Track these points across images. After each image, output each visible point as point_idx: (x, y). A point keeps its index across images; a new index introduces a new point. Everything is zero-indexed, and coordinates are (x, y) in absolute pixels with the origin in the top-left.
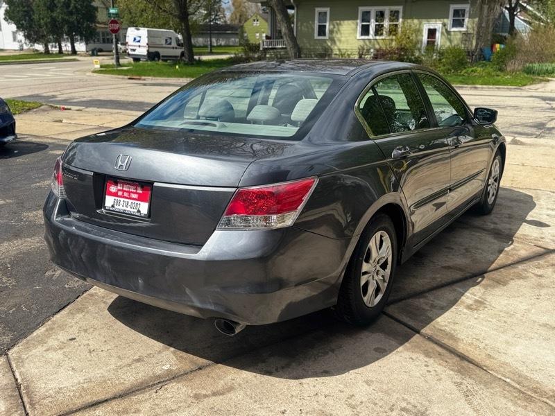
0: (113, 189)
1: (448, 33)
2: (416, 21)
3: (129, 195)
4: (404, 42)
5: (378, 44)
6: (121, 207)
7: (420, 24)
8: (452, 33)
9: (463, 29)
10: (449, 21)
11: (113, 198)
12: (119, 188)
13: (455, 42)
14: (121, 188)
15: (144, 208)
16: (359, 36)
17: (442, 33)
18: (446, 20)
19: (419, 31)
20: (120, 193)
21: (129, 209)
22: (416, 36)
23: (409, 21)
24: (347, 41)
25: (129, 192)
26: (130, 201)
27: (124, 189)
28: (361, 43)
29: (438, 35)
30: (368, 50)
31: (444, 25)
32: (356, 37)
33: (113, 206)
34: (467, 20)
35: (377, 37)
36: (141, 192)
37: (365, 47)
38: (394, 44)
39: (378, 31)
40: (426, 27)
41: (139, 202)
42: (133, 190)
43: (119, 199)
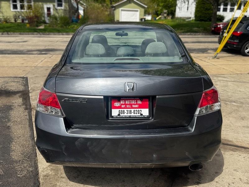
0: (117, 104)
1: (56, 9)
2: (40, 3)
3: (131, 106)
4: (36, 13)
5: (24, 14)
6: (126, 114)
7: (43, 5)
8: (58, 10)
9: (63, 8)
10: (56, 4)
11: (118, 110)
12: (122, 103)
13: (60, 14)
14: (124, 103)
15: (145, 112)
16: (12, 9)
17: (54, 10)
18: (54, 4)
19: (43, 8)
20: (123, 106)
21: (133, 114)
22: (42, 10)
23: (37, 3)
24: (6, 11)
25: (131, 105)
26: (132, 110)
27: (127, 103)
28: (15, 13)
29: (52, 10)
30: (19, 17)
31: (54, 6)
32: (10, 10)
33: (119, 115)
34: (63, 4)
35: (23, 11)
36: (141, 103)
37: (17, 15)
38: (32, 14)
39: (22, 7)
40: (46, 6)
41: (140, 109)
42: (134, 103)
43: (123, 110)
